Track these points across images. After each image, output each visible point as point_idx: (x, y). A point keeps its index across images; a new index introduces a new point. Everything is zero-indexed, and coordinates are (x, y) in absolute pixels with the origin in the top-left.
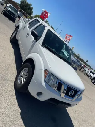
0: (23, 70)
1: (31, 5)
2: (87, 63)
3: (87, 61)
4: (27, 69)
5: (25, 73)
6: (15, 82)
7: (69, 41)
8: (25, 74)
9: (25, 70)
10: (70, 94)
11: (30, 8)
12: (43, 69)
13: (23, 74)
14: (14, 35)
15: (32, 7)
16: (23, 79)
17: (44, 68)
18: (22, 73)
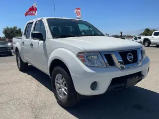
0: (56, 81)
1: (16, 28)
2: (123, 35)
3: (121, 33)
4: (59, 76)
5: (59, 81)
6: (58, 102)
7: (80, 16)
8: (61, 81)
9: (57, 79)
10: (130, 59)
11: (17, 31)
12: (74, 56)
13: (59, 84)
14: (19, 62)
15: (18, 29)
16: (63, 89)
17: (75, 54)
18: (57, 85)
